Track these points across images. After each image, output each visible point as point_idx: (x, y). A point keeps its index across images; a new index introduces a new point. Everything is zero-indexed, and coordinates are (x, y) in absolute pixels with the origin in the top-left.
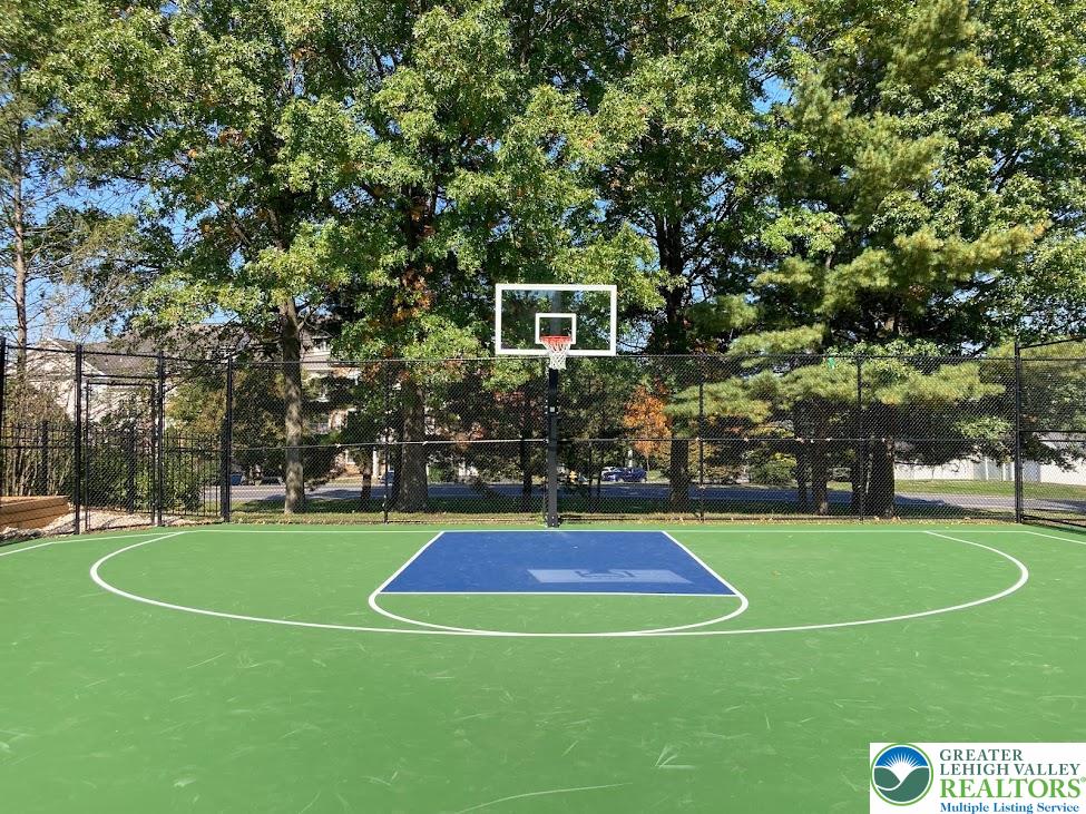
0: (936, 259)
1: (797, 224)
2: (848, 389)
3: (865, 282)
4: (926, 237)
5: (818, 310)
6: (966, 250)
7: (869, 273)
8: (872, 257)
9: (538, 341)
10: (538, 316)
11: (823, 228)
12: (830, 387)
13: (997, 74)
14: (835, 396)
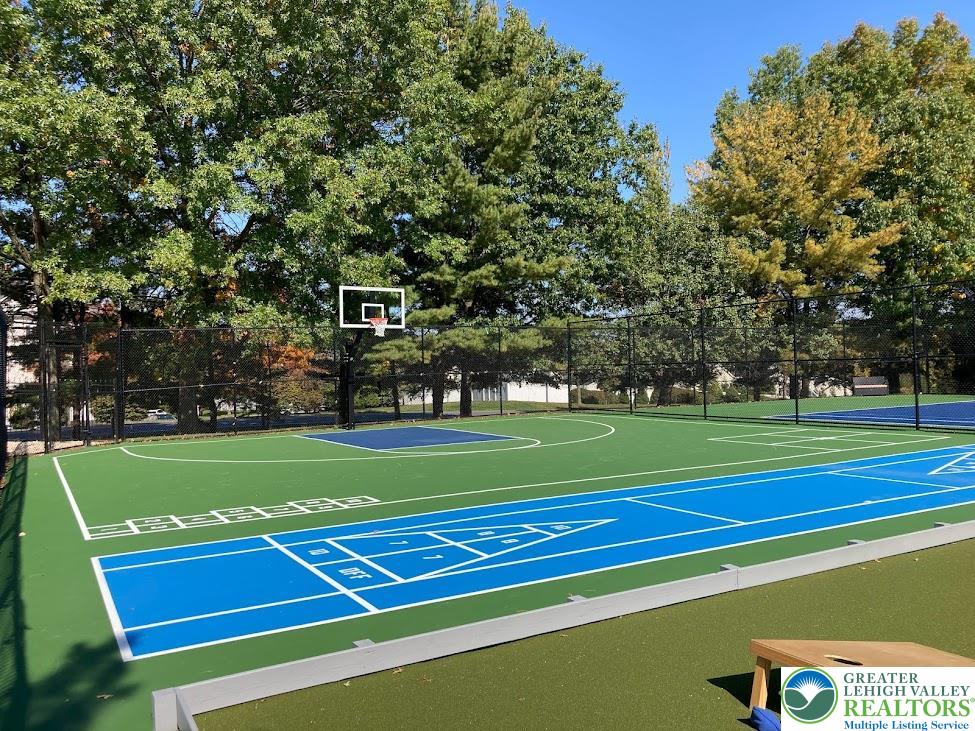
0: (524, 272)
1: (443, 244)
2: (478, 344)
3: (485, 282)
4: (519, 259)
5: (453, 296)
6: (539, 268)
7: (486, 278)
8: (488, 269)
9: (364, 319)
10: (364, 305)
11: (460, 248)
12: (467, 343)
13: (547, 170)
14: (469, 347)
